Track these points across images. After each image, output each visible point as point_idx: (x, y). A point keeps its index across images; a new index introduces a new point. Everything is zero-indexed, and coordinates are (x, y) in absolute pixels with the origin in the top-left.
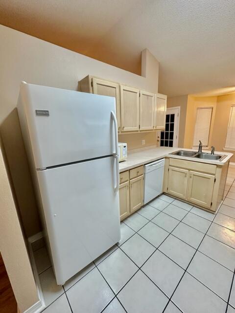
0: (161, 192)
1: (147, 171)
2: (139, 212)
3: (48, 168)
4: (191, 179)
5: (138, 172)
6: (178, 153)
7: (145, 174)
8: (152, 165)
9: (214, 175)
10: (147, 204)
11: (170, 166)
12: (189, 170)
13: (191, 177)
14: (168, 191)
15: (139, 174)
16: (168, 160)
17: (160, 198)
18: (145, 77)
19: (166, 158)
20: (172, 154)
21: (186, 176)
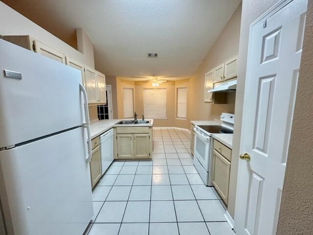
0: (113, 160)
1: (102, 141)
2: (99, 184)
3: (17, 145)
4: (135, 140)
5: (96, 143)
6: (121, 123)
7: (100, 144)
8: (104, 135)
9: (148, 133)
10: (104, 174)
11: (118, 134)
12: (133, 134)
13: (134, 139)
14: (119, 157)
15: (96, 145)
16: (115, 129)
17: (113, 165)
18: (83, 53)
19: (113, 127)
20: (117, 124)
21: (131, 139)
